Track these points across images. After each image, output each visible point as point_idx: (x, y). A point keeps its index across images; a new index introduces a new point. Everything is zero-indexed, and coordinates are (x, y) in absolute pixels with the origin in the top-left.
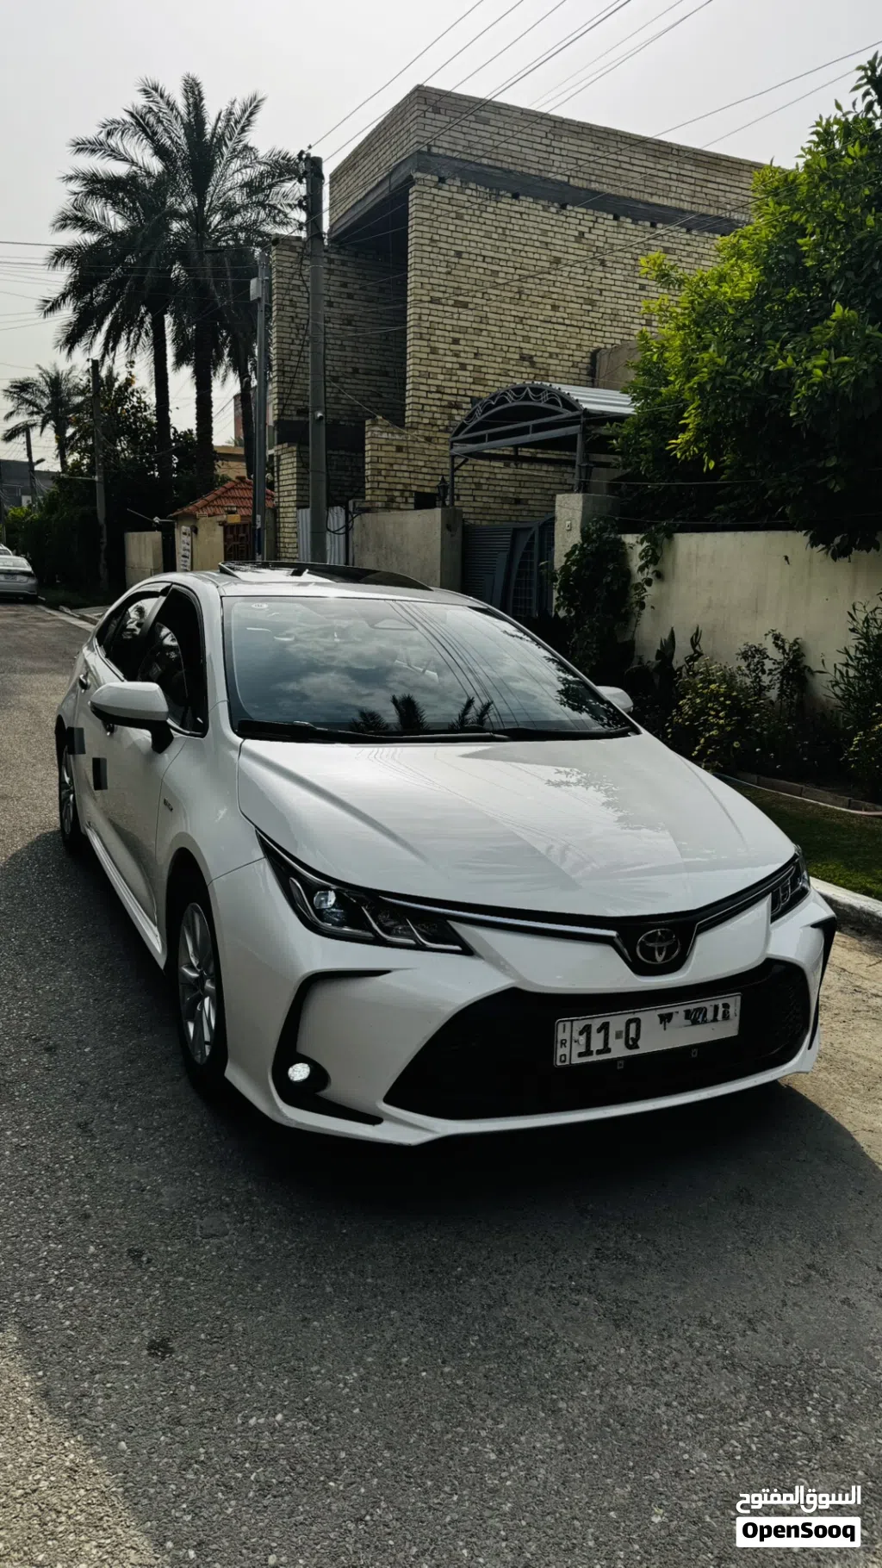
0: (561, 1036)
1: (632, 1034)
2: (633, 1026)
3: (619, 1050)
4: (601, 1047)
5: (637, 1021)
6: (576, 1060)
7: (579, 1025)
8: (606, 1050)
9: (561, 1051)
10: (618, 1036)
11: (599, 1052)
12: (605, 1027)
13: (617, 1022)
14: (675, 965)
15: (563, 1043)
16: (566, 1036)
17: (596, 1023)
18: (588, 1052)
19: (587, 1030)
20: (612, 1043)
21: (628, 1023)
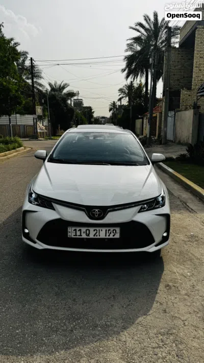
0: (69, 230)
1: (88, 233)
2: (88, 231)
3: (84, 236)
4: (79, 234)
5: (89, 230)
6: (73, 237)
7: (73, 229)
8: (81, 235)
9: (69, 234)
10: (84, 232)
11: (79, 236)
12: (80, 230)
13: (84, 229)
14: (102, 218)
15: (70, 232)
16: (70, 231)
17: (78, 229)
18: (76, 235)
19: (75, 230)
20: (82, 234)
21: (86, 230)
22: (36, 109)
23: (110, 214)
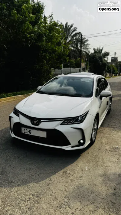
0: (22, 129)
3: (28, 133)
5: (31, 131)
9: (22, 131)
12: (27, 130)
13: (28, 130)
14: (38, 125)
18: (25, 132)
19: (25, 129)
20: (28, 132)
21: (30, 130)
22: (82, 65)
23: (42, 123)
